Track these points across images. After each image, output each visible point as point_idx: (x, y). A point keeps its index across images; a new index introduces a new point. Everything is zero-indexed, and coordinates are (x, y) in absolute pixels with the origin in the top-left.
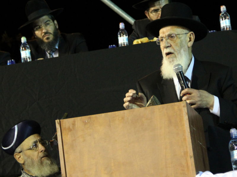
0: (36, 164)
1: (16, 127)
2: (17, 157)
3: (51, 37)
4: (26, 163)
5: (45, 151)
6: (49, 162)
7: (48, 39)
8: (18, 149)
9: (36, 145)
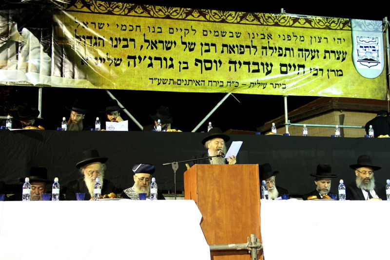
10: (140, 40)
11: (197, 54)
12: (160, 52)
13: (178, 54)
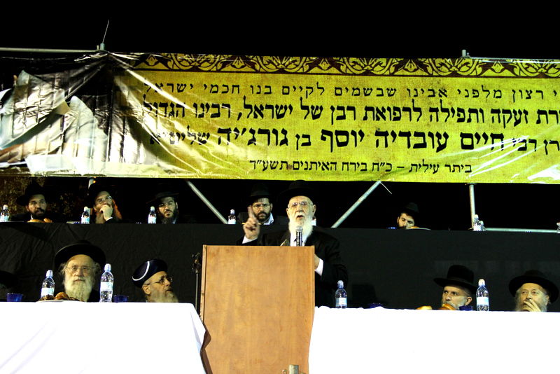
0: (161, 295)
1: (148, 262)
2: (144, 288)
3: (171, 214)
4: (152, 294)
5: (170, 286)
6: (172, 295)
7: (168, 215)
8: (147, 282)
9: (162, 280)
10: (237, 106)
11: (325, 123)
12: (268, 121)
13: (296, 123)
